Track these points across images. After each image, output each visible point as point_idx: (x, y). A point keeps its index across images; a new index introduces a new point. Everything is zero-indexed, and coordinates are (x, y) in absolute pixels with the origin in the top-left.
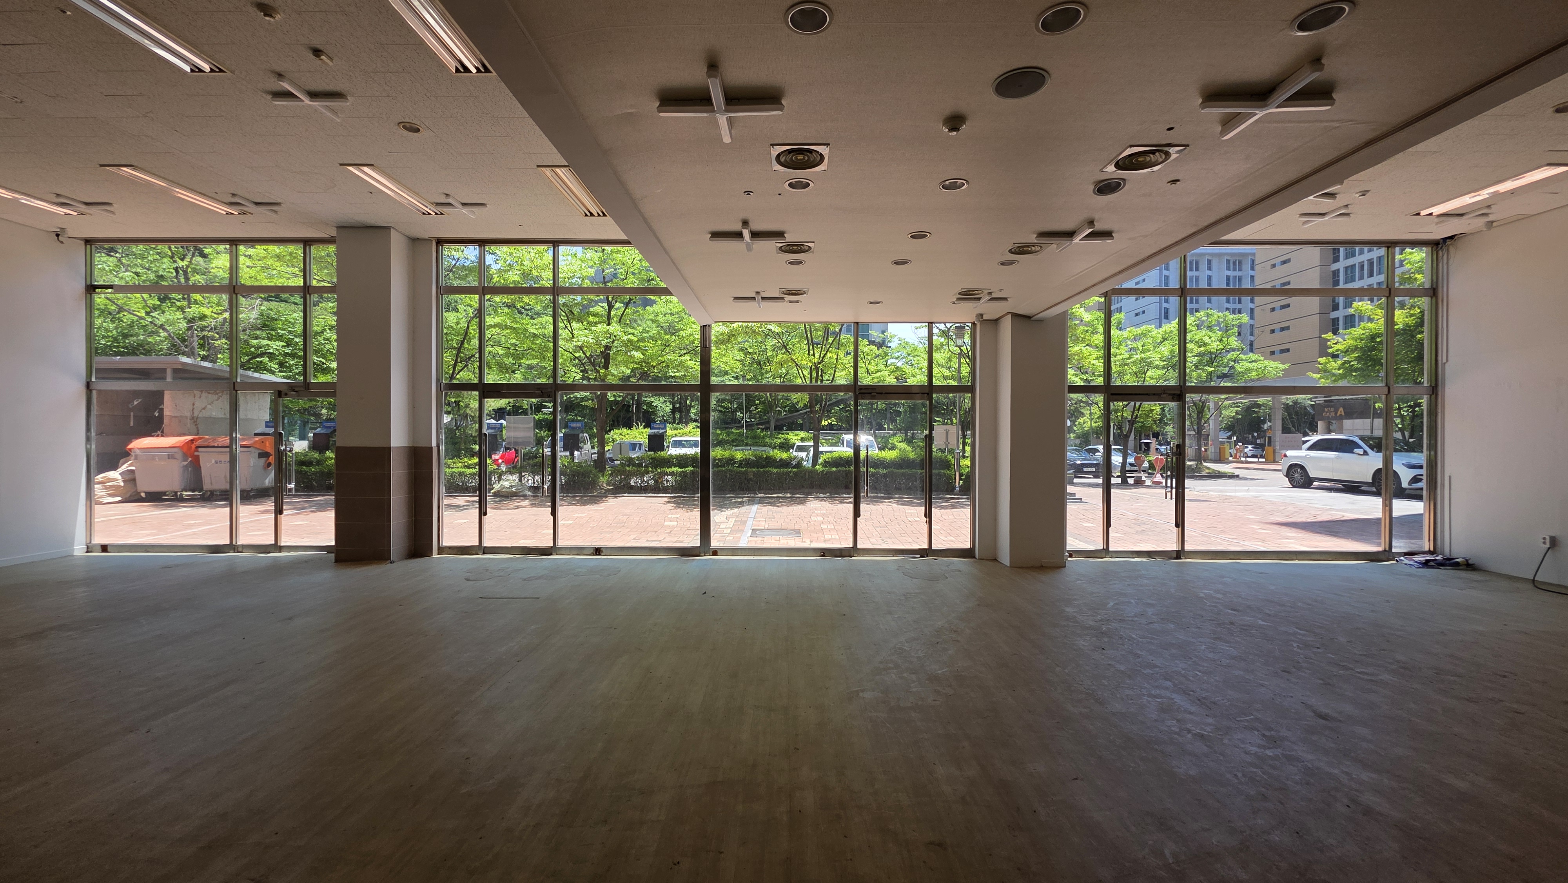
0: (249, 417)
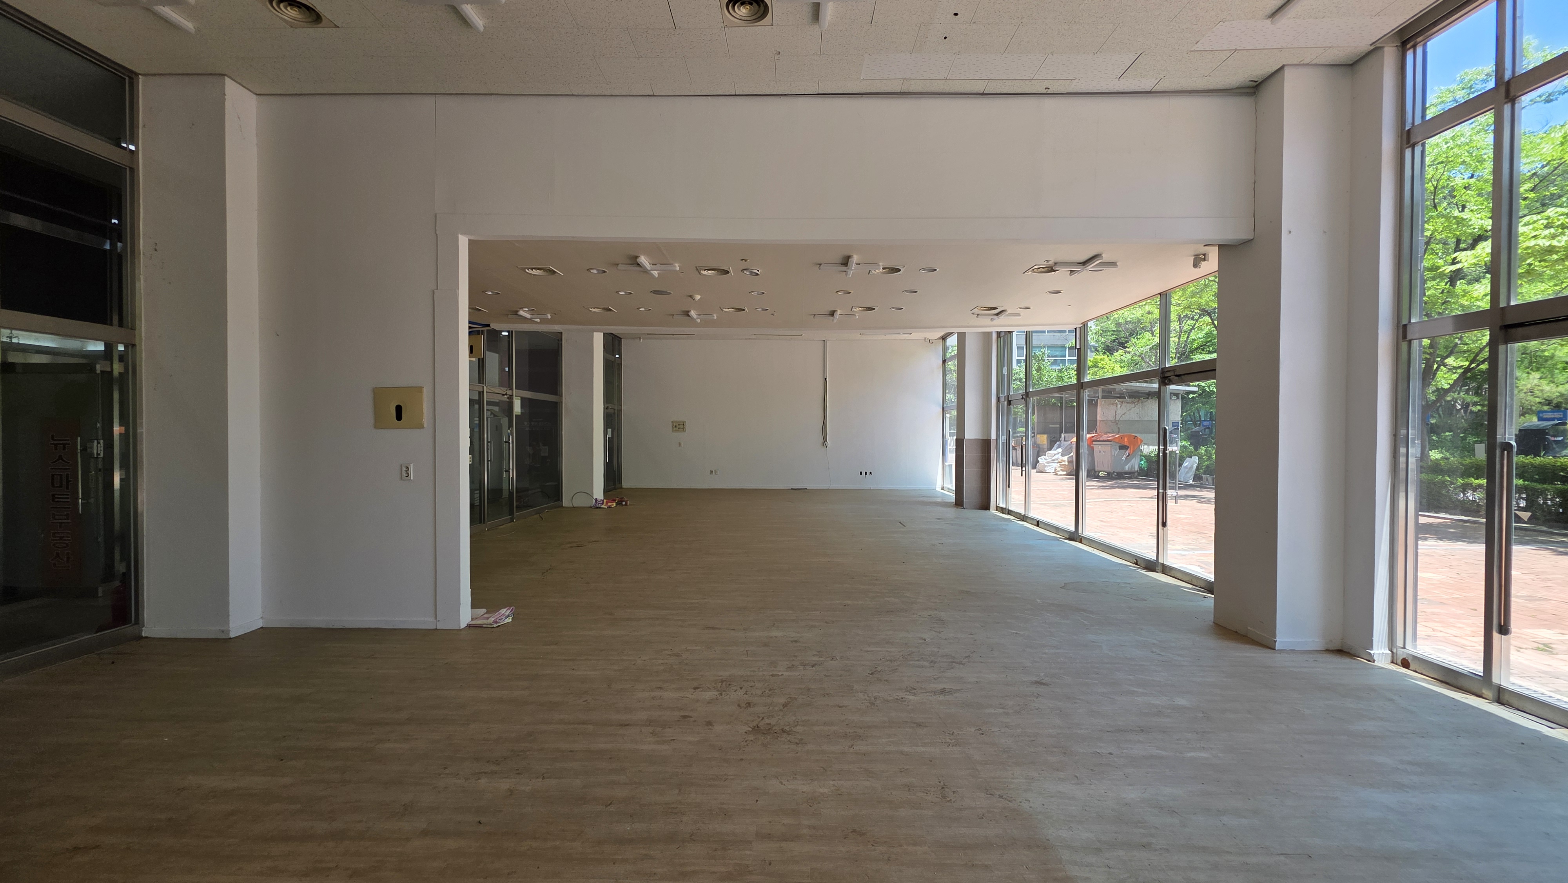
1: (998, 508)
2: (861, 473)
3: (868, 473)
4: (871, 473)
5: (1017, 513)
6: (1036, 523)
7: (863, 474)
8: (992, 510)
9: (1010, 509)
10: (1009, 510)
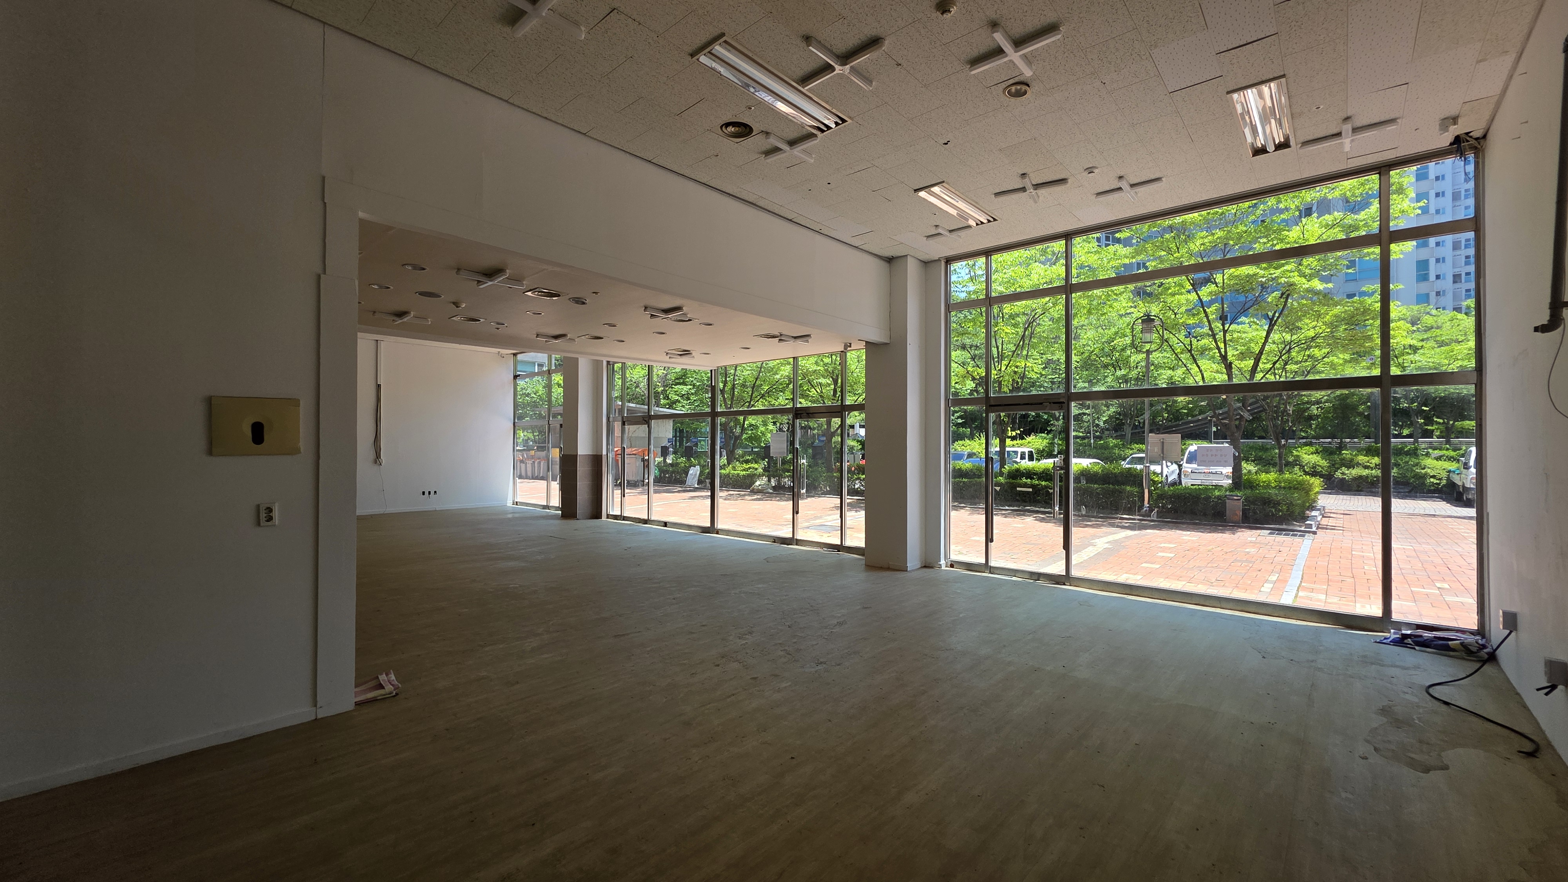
0: (660, 436)
1: (608, 516)
2: (424, 493)
3: (432, 493)
4: (435, 492)
5: (635, 518)
6: (663, 524)
7: (427, 493)
8: (604, 518)
9: (625, 515)
10: (624, 517)
